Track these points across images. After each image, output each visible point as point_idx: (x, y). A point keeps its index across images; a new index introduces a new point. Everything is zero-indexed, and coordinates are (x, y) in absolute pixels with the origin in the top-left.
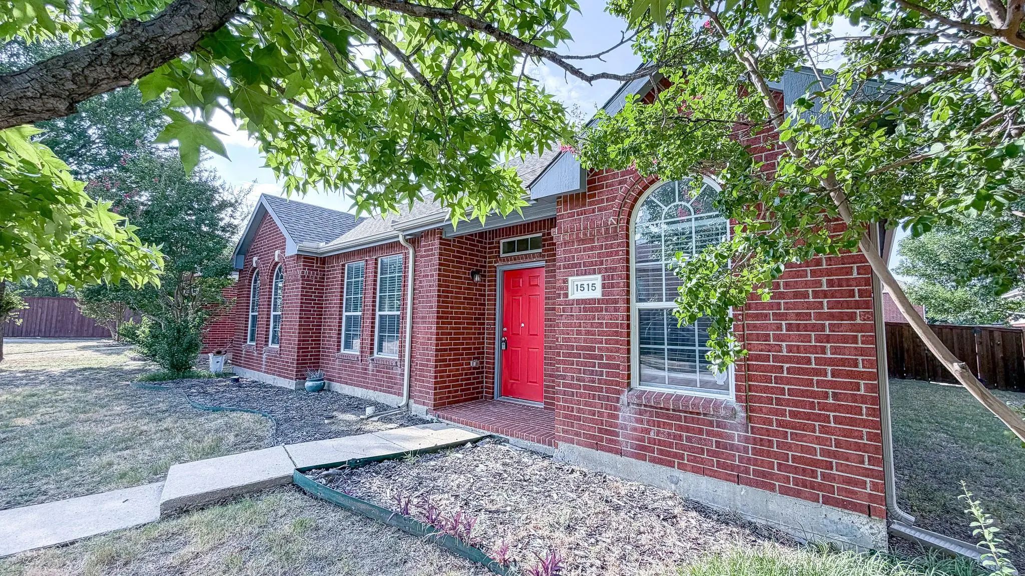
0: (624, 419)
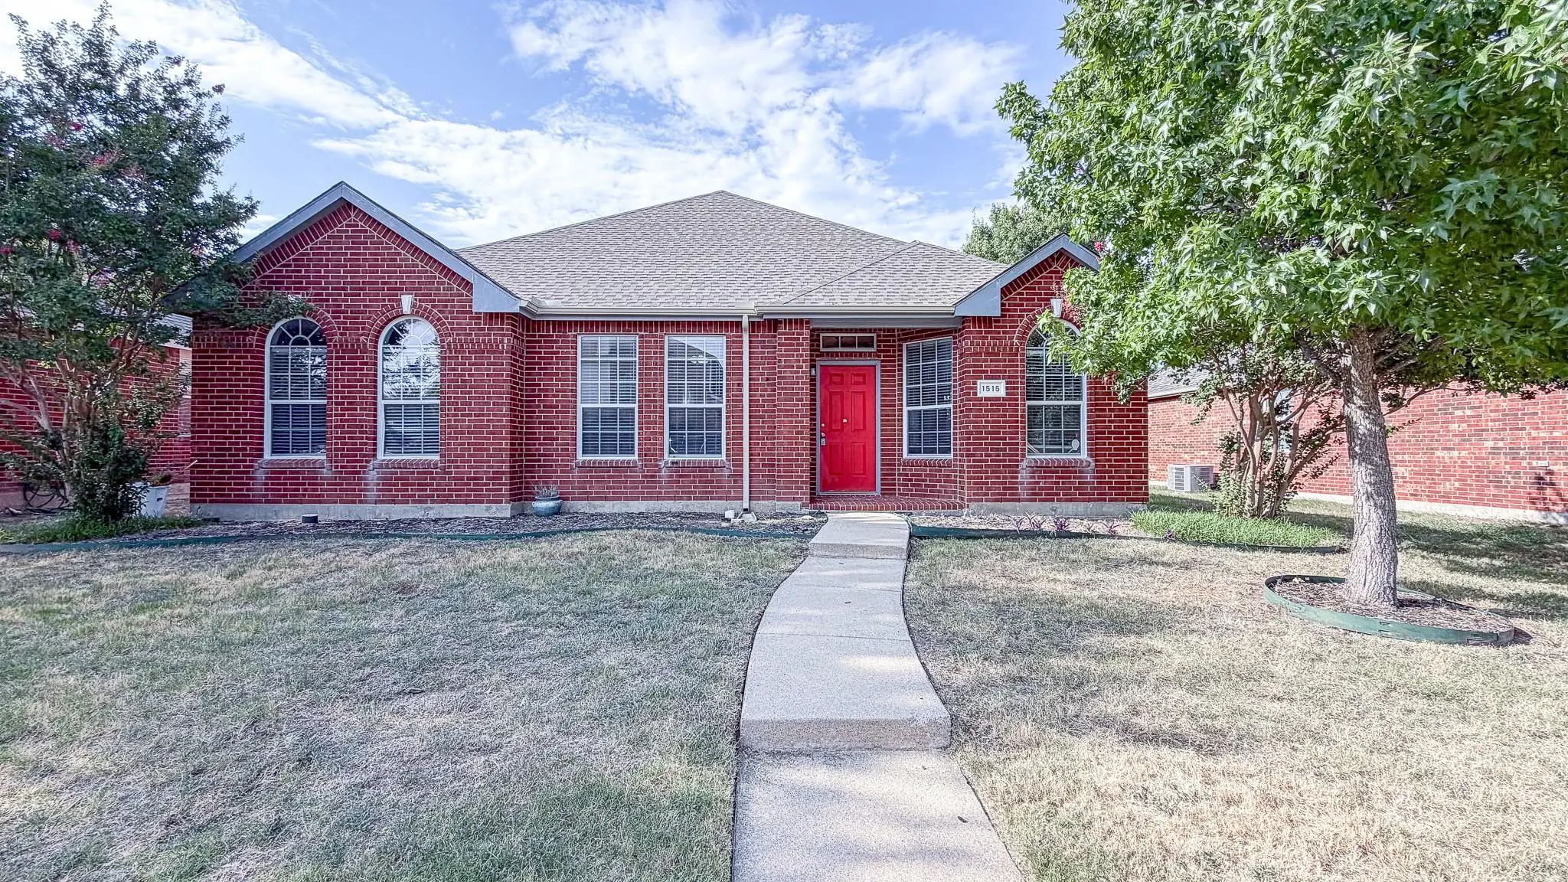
0: (1022, 477)
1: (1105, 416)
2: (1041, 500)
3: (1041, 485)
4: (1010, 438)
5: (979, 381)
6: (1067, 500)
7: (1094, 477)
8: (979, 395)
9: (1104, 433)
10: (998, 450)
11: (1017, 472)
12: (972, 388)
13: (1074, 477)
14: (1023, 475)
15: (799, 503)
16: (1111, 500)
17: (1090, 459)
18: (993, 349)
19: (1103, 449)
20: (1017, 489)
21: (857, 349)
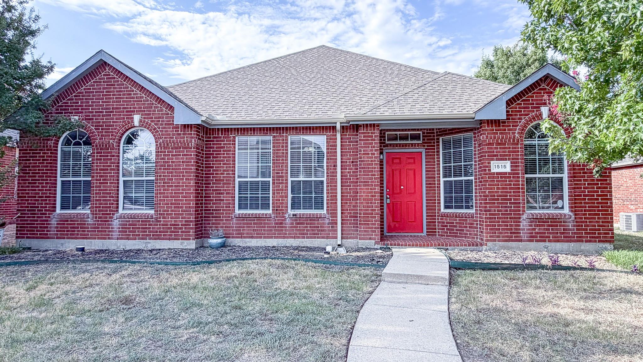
0: (523, 226)
1: (581, 184)
2: (537, 241)
3: (537, 231)
4: (514, 200)
5: (492, 162)
6: (555, 241)
7: (574, 226)
8: (492, 171)
9: (581, 196)
10: (506, 207)
11: (520, 222)
12: (487, 167)
13: (560, 226)
14: (524, 224)
15: (373, 241)
16: (586, 241)
17: (570, 213)
18: (501, 141)
19: (580, 207)
20: (520, 233)
21: (409, 142)
